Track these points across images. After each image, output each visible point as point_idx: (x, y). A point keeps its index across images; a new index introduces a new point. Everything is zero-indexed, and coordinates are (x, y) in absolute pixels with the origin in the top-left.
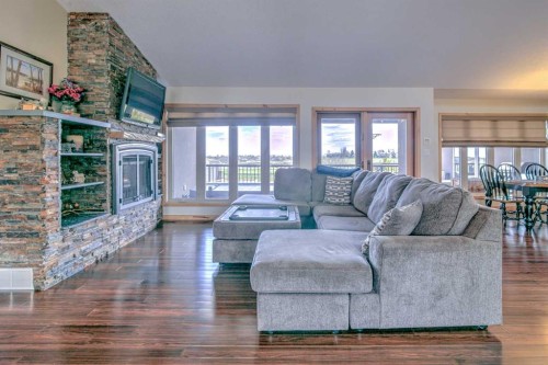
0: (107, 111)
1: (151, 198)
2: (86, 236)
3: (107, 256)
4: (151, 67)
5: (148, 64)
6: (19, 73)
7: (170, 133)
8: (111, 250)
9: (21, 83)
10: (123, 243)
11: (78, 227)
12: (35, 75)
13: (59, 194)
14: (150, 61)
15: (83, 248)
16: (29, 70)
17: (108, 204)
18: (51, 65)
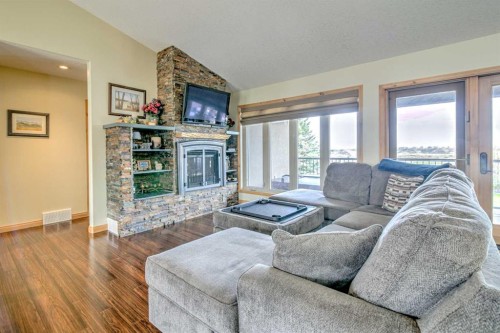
0: (173, 118)
1: (218, 185)
2: (154, 207)
3: (174, 223)
4: (219, 77)
5: (215, 75)
6: (123, 100)
7: (244, 130)
8: (177, 220)
9: (125, 106)
10: (189, 216)
11: (148, 199)
12: (134, 100)
13: (132, 177)
14: (216, 72)
15: (152, 215)
16: (129, 97)
17: (174, 186)
18: (144, 91)
